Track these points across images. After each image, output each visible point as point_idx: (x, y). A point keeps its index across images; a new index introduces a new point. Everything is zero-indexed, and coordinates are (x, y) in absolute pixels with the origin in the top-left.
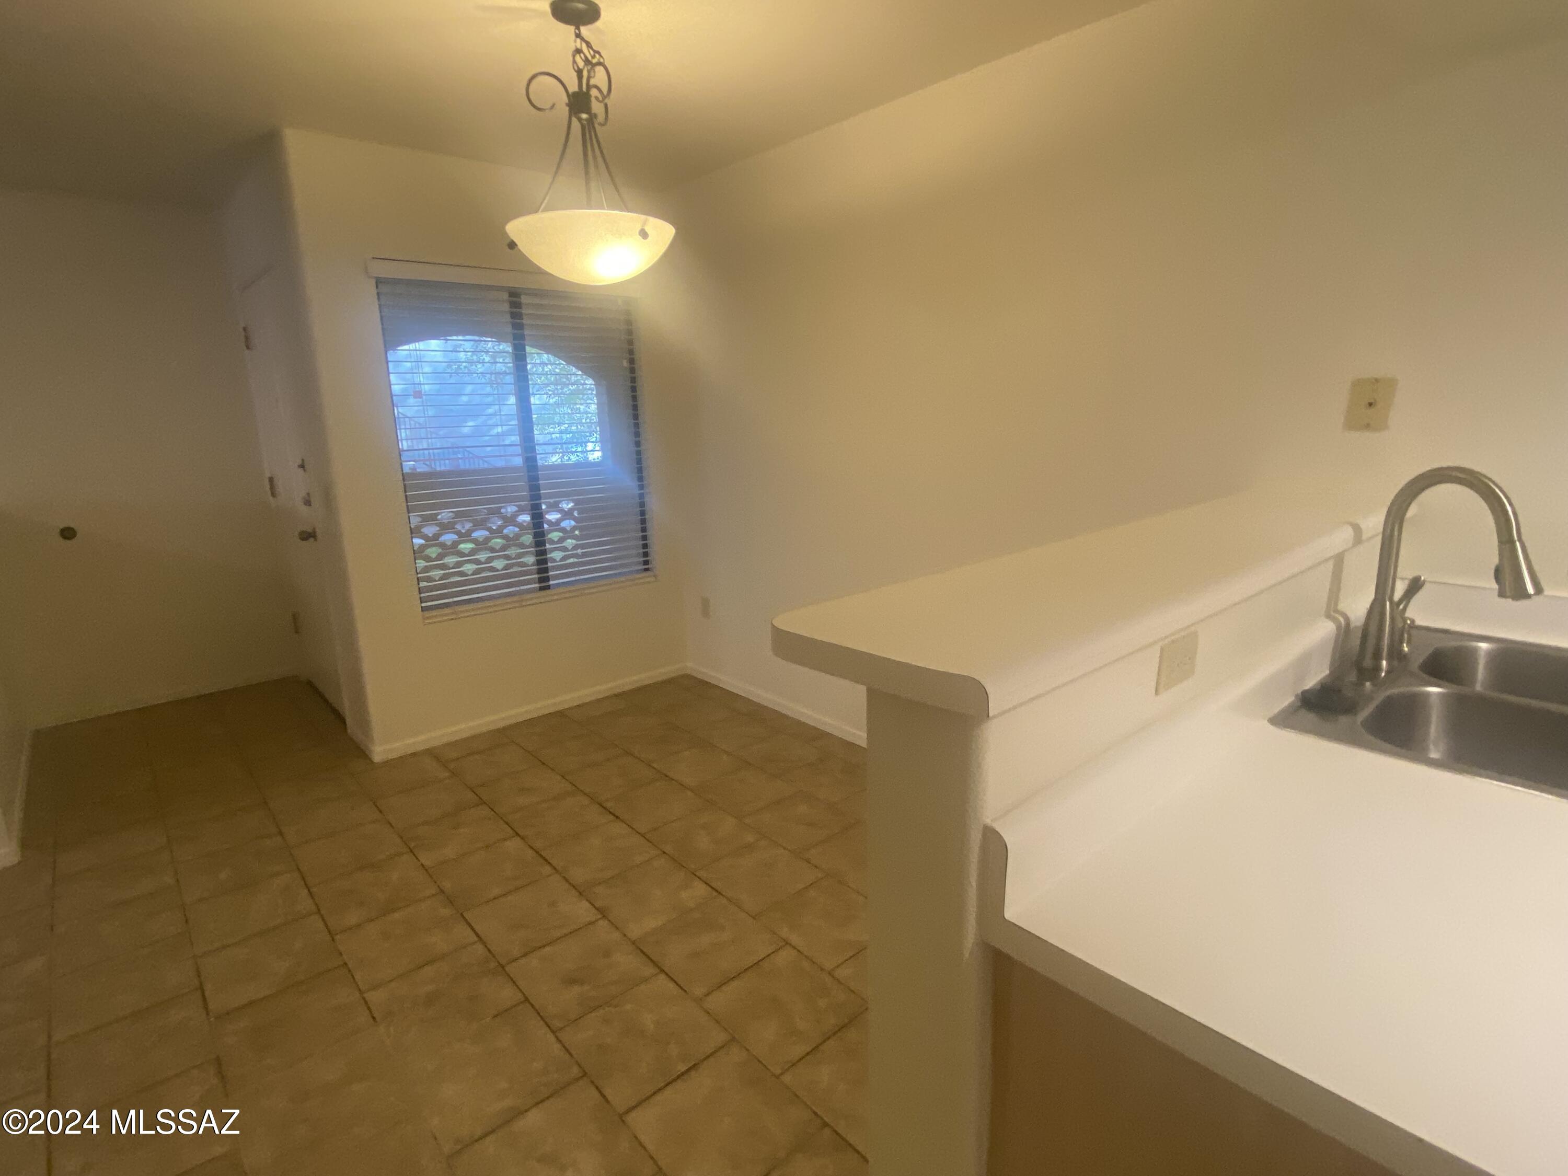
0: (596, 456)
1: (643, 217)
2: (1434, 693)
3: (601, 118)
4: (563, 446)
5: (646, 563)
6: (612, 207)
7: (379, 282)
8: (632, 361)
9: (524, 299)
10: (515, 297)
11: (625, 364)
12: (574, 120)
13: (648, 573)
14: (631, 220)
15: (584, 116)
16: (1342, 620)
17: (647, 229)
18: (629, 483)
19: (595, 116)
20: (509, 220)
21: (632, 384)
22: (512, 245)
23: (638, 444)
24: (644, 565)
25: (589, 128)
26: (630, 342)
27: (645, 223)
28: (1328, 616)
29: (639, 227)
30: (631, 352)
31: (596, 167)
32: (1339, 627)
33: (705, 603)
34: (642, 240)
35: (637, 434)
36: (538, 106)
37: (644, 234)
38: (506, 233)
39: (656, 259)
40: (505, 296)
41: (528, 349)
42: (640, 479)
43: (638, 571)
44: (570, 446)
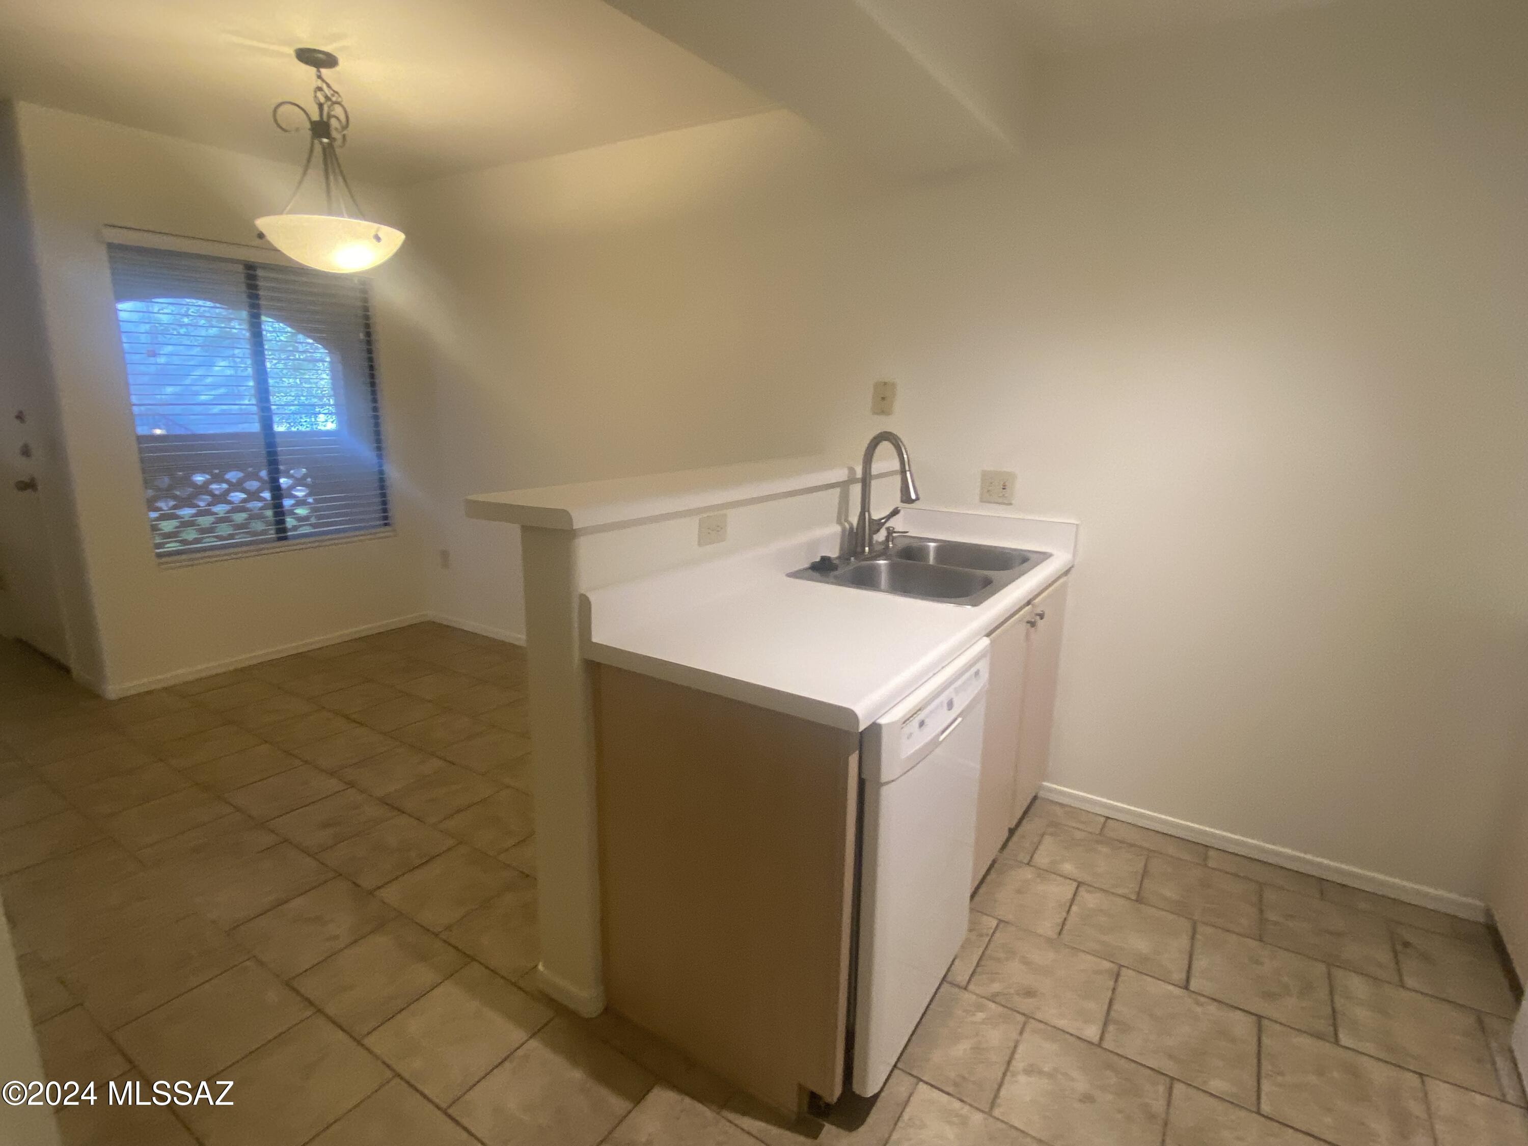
0: (331, 426)
1: (376, 225)
2: (882, 564)
3: (338, 143)
4: (291, 418)
5: (386, 518)
6: (351, 215)
7: (111, 247)
8: (368, 334)
9: (260, 273)
10: (251, 271)
11: (362, 336)
12: (316, 141)
13: (387, 528)
14: (369, 227)
15: (325, 140)
16: (847, 526)
17: (380, 235)
18: (365, 452)
19: (334, 139)
20: (259, 217)
21: (369, 355)
22: (261, 236)
23: (375, 409)
24: (383, 520)
25: (329, 153)
26: (367, 317)
27: (378, 230)
28: (839, 522)
29: (373, 233)
30: (367, 326)
31: (336, 180)
32: (844, 530)
33: (445, 555)
34: (377, 243)
35: (375, 400)
36: (284, 127)
37: (378, 238)
38: (255, 225)
39: (386, 258)
40: (240, 268)
41: (264, 318)
42: (379, 449)
43: (380, 526)
44: (298, 417)
